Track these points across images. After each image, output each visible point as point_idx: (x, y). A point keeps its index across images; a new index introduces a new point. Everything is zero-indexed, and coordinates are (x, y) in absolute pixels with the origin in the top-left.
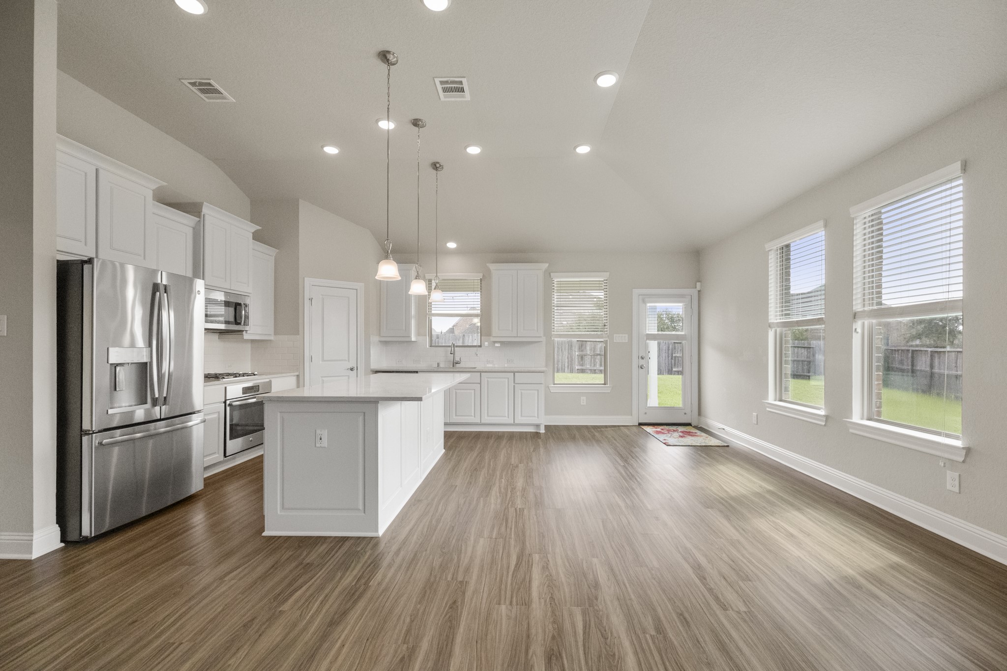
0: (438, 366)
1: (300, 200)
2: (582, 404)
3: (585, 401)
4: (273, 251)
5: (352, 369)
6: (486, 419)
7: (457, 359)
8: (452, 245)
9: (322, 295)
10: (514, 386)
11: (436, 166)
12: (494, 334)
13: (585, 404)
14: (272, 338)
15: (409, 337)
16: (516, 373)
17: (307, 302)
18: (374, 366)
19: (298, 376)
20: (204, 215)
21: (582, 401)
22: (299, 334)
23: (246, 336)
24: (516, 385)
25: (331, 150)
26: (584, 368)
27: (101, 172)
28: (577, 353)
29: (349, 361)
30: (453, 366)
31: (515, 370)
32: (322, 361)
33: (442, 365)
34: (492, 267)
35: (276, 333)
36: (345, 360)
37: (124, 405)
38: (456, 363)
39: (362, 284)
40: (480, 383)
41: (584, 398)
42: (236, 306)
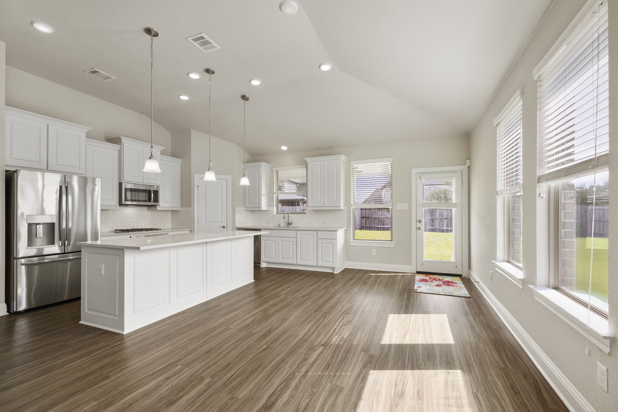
0: (279, 226)
1: (192, 130)
2: (373, 254)
3: (375, 253)
4: (179, 161)
5: (224, 227)
6: (300, 262)
7: (290, 221)
8: (284, 148)
9: (205, 184)
10: (317, 240)
12: (309, 205)
13: (375, 255)
14: (179, 209)
15: (260, 207)
16: (318, 232)
17: (196, 188)
18: (238, 225)
19: (191, 230)
20: (123, 143)
21: (373, 253)
22: (191, 207)
23: (158, 208)
24: (318, 240)
25: (184, 98)
26: (434, 228)
27: (50, 126)
29: (222, 222)
30: (288, 226)
31: (317, 229)
32: (205, 222)
33: (282, 225)
34: (308, 160)
35: (182, 207)
36: (219, 222)
37: (38, 245)
38: (290, 224)
39: (230, 176)
40: (296, 238)
41: (375, 250)
42: (150, 192)
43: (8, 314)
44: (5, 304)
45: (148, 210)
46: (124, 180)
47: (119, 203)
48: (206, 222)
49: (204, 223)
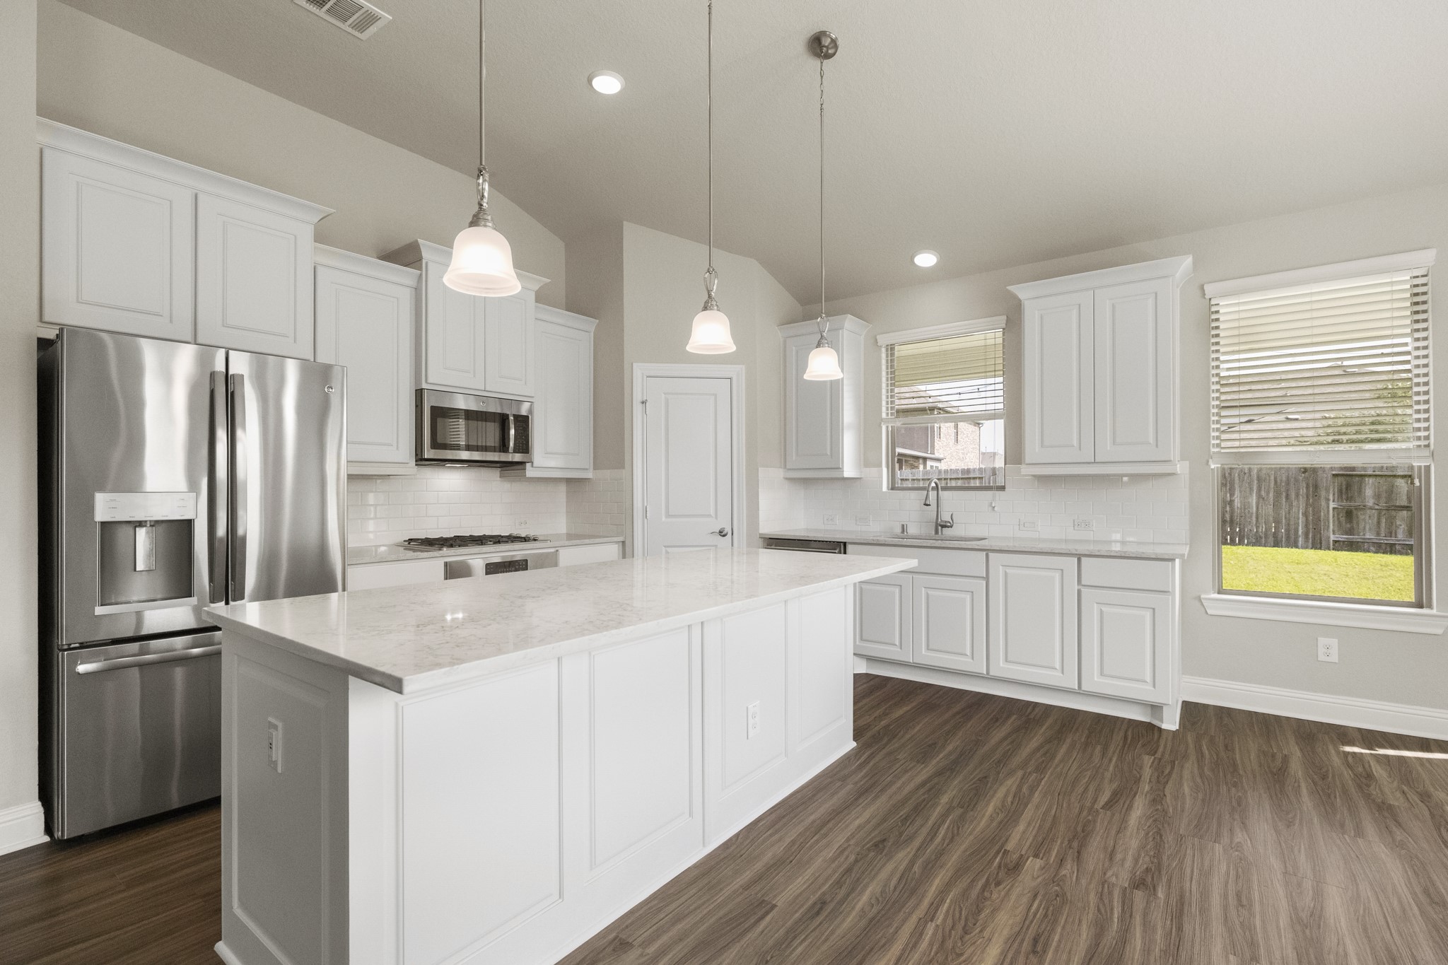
0: (903, 532)
1: (625, 223)
2: (1322, 657)
3: (1333, 651)
4: (589, 324)
5: (722, 533)
6: (1001, 667)
7: (946, 517)
8: (926, 260)
9: (665, 394)
10: (1079, 592)
11: (820, 46)
12: (1028, 458)
13: (1334, 658)
14: (589, 475)
15: (839, 469)
16: (1084, 560)
17: (637, 408)
18: (770, 526)
19: (623, 543)
20: (427, 263)
21: (1321, 650)
22: (624, 468)
23: (530, 472)
24: (1084, 590)
25: (607, 84)
27: (201, 197)
28: (1332, 505)
29: (716, 518)
30: (937, 532)
31: (1082, 549)
32: (666, 517)
33: (912, 530)
34: (1023, 292)
35: (596, 467)
36: (709, 516)
37: (135, 598)
38: (943, 526)
39: (742, 369)
40: (987, 578)
41: (1334, 642)
42: (503, 420)
43: (47, 839)
44: (40, 803)
45: (500, 477)
46: (430, 380)
47: (416, 455)
48: (668, 516)
49: (664, 519)
